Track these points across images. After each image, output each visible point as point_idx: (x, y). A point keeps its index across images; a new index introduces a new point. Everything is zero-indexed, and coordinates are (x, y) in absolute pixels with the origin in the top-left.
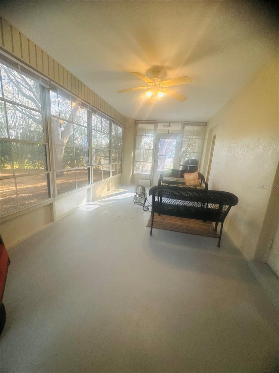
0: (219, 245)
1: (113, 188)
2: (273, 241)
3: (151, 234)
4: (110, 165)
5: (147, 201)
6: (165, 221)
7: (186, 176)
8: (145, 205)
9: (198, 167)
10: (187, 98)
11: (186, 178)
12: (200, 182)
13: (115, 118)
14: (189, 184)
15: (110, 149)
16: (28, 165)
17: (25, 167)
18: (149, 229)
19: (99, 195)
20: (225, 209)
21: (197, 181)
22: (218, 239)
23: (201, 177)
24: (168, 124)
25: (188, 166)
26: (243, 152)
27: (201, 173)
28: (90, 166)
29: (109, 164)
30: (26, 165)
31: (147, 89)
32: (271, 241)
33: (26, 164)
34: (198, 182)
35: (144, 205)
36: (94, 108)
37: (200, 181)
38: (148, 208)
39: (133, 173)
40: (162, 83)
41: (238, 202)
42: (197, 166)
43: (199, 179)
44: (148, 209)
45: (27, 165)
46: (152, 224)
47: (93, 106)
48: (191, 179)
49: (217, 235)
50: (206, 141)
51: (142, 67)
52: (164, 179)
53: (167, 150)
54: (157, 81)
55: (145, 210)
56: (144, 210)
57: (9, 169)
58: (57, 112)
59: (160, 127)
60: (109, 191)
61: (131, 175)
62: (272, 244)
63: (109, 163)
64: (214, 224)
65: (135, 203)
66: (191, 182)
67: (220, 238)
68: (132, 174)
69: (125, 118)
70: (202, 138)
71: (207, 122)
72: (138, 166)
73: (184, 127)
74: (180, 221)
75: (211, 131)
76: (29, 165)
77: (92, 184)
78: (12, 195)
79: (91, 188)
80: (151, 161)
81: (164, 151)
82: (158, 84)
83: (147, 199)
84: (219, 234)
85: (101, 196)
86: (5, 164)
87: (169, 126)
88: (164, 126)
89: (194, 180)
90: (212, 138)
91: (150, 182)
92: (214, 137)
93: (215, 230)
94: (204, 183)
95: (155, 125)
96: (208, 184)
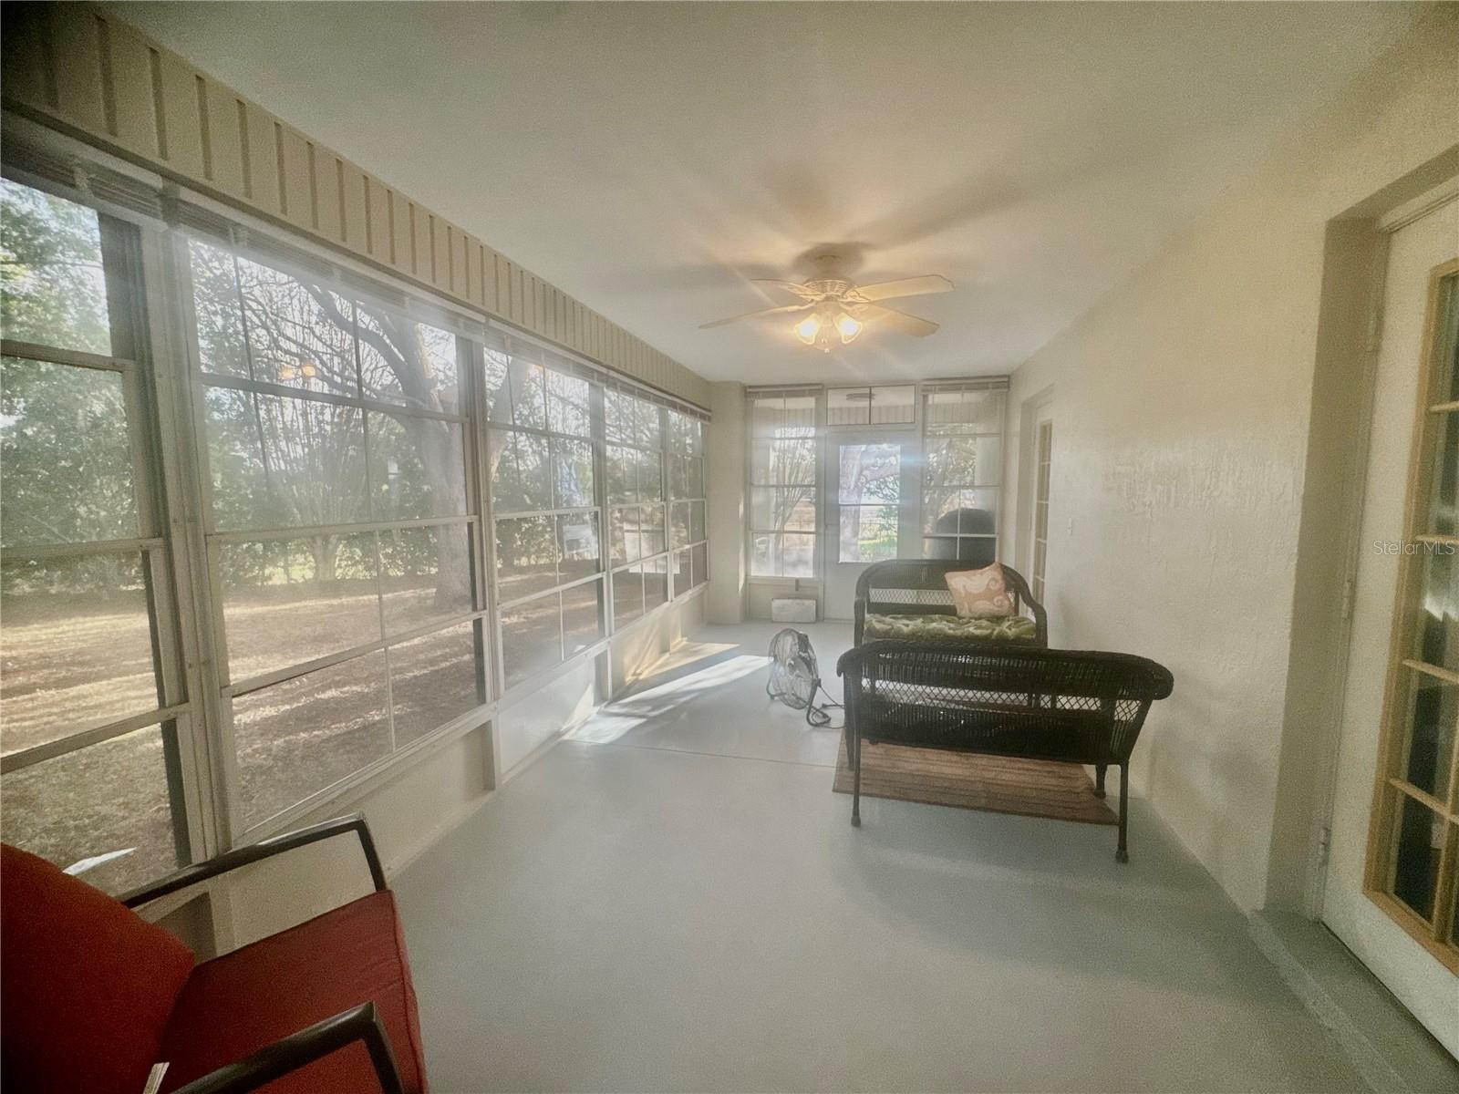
0: (1122, 855)
1: (679, 639)
2: (1328, 831)
3: (856, 822)
4: (666, 557)
5: (819, 688)
6: (899, 764)
7: (957, 581)
8: (813, 705)
9: (994, 539)
10: (938, 325)
11: (956, 590)
12: (1012, 600)
13: (676, 393)
14: (970, 610)
15: (665, 500)
16: (346, 566)
17: (339, 573)
18: (846, 802)
19: (634, 675)
20: (1129, 716)
21: (1001, 597)
22: (1115, 830)
23: (1014, 581)
24: (867, 391)
25: (956, 538)
26: (1165, 499)
27: (1011, 564)
28: (604, 570)
29: (664, 554)
30: (340, 566)
31: (799, 311)
32: (1323, 832)
33: (340, 560)
34: (1003, 602)
35: (811, 707)
36: (612, 374)
37: (1011, 596)
38: (825, 716)
39: (746, 575)
40: (850, 293)
41: (1174, 688)
42: (991, 536)
43: (1007, 589)
44: (826, 721)
45: (344, 563)
46: (855, 781)
47: (609, 368)
48: (976, 592)
49: (1109, 810)
50: (1015, 444)
51: (781, 248)
52: (872, 600)
53: (861, 473)
54: (835, 288)
55: (817, 725)
56: (811, 724)
57: (278, 583)
58: (450, 369)
59: (836, 400)
60: (667, 655)
61: (741, 587)
62: (1327, 846)
63: (664, 551)
64: (1091, 771)
65: (772, 697)
66: (977, 603)
67: (1122, 824)
68: (746, 580)
69: (708, 383)
70: (998, 434)
71: (1009, 376)
72: (762, 547)
73: (925, 397)
74: (956, 762)
75: (1029, 408)
76: (353, 565)
77: (610, 635)
78: (318, 690)
79: (609, 653)
80: (813, 529)
81: (854, 479)
82: (838, 296)
83: (820, 681)
84: (1116, 809)
85: (641, 677)
86: (266, 567)
87: (871, 396)
88: (850, 397)
89: (988, 595)
90: (1038, 436)
91: (815, 607)
92: (1046, 431)
93: (1099, 791)
94: (1025, 602)
95: (816, 399)
96: (1045, 607)
